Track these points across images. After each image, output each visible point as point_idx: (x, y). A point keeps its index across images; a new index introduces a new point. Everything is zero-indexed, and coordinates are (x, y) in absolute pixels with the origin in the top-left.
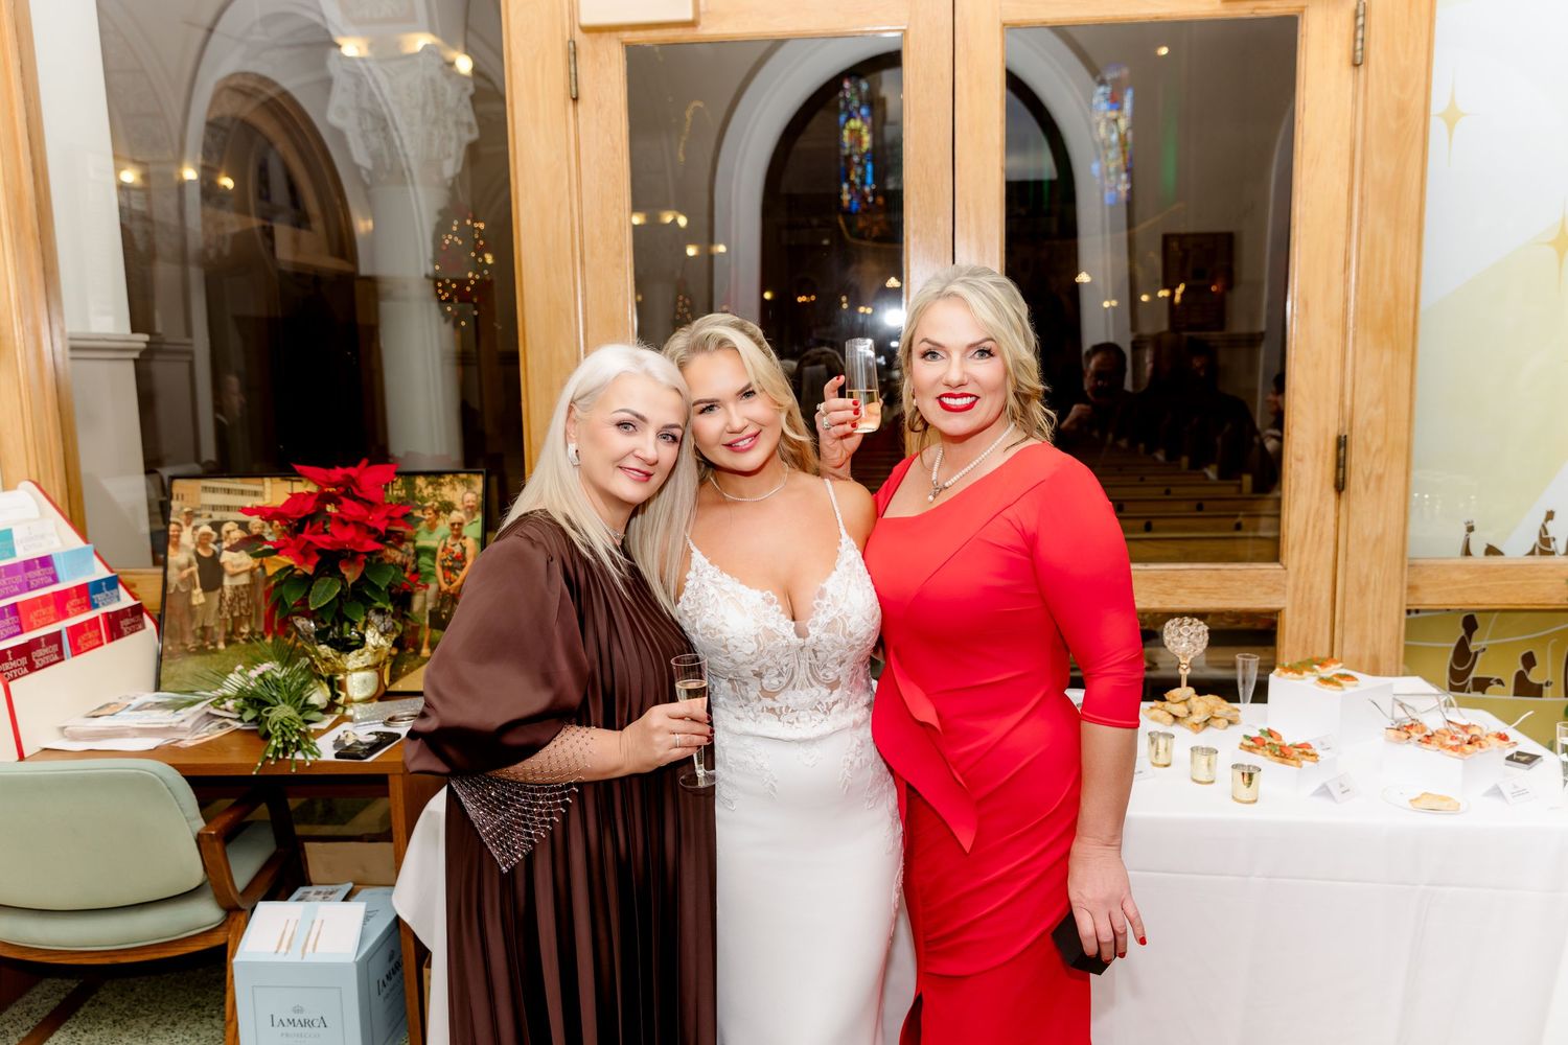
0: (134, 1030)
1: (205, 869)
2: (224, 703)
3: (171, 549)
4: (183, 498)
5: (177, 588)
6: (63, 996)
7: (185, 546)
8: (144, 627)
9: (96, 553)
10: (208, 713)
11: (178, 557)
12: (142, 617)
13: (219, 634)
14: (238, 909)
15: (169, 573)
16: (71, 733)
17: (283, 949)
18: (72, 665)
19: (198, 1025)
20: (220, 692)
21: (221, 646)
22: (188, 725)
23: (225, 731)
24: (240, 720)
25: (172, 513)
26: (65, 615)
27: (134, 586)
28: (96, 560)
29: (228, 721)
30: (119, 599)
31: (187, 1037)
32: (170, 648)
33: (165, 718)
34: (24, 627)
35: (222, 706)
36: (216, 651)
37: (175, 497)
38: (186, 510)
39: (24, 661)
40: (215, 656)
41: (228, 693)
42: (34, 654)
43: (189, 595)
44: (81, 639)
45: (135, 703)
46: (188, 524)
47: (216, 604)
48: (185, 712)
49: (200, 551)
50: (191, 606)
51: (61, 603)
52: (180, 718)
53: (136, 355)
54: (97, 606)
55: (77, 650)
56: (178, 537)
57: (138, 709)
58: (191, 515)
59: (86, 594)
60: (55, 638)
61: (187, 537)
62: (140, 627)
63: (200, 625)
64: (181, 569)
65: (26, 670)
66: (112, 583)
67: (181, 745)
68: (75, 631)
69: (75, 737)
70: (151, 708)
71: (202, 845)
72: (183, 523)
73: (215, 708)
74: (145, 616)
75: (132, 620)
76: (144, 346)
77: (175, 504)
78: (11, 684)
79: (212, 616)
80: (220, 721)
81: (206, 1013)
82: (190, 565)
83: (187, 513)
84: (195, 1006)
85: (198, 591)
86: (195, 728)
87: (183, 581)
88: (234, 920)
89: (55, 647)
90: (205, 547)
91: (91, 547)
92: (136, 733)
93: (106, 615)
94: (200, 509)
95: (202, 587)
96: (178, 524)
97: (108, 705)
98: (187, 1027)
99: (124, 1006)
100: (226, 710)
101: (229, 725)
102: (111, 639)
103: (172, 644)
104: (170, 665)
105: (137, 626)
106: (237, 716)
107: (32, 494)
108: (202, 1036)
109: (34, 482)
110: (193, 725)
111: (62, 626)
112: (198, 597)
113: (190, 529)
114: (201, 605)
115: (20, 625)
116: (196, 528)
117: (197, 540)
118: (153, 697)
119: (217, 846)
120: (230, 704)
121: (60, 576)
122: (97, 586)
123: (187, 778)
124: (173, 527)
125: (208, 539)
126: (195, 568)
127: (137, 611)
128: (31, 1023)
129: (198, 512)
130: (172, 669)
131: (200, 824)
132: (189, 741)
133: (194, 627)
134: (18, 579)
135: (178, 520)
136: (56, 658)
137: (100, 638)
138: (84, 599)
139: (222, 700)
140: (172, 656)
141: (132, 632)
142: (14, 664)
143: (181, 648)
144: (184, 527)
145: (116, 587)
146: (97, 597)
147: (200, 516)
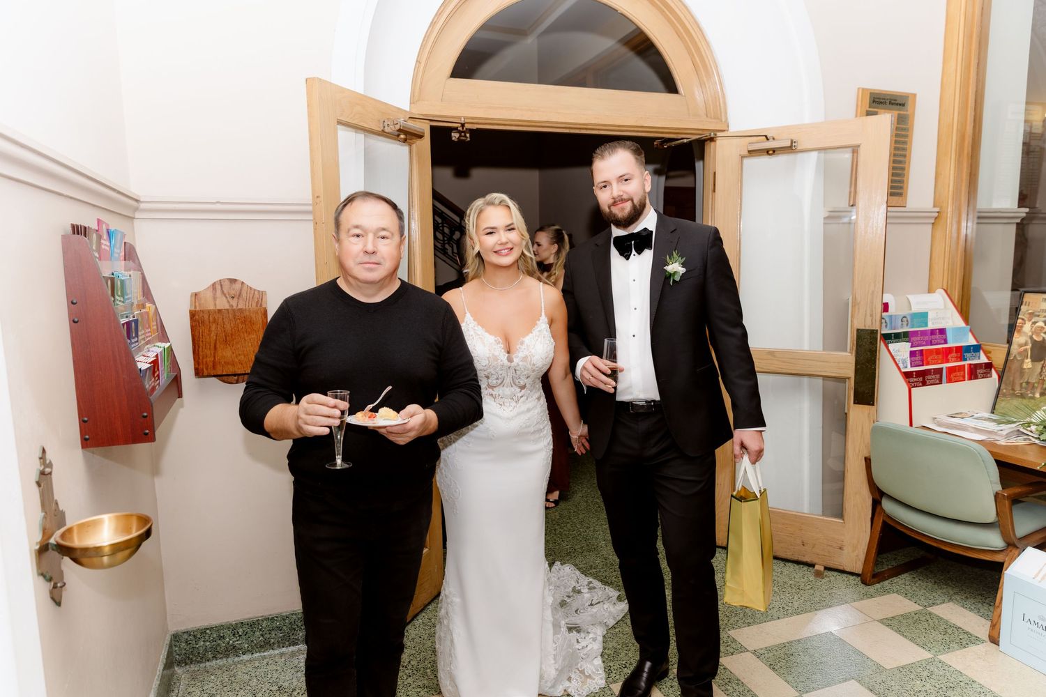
0: (944, 591)
1: (997, 514)
2: (1030, 427)
3: (1016, 334)
4: (1029, 305)
5: (1015, 356)
6: (912, 559)
7: (1025, 333)
8: (991, 377)
9: (971, 331)
10: (1018, 430)
11: (1018, 339)
12: (991, 369)
13: (1037, 388)
14: (1015, 546)
15: (1012, 347)
16: (938, 422)
17: (1039, 578)
18: (945, 386)
19: (980, 605)
20: (1028, 419)
21: (1037, 395)
22: (1004, 433)
23: (1027, 442)
24: (1039, 439)
25: (1021, 313)
26: (947, 361)
27: (990, 353)
28: (970, 335)
29: (1030, 437)
30: (979, 359)
31: (973, 608)
32: (1004, 391)
33: (992, 426)
34: (925, 363)
35: (1029, 429)
36: (1033, 398)
37: (1024, 303)
38: (1030, 311)
39: (921, 379)
40: (1033, 401)
41: (1034, 421)
42: (927, 377)
43: (1022, 362)
44: (954, 375)
45: (976, 416)
46: (1030, 320)
47: (1039, 370)
48: (1003, 426)
49: (1034, 336)
50: (1022, 369)
51: (946, 354)
52: (1001, 428)
53: (1019, 221)
54: (966, 360)
55: (949, 381)
56: (1022, 327)
57: (977, 419)
58: (1032, 315)
59: (961, 352)
60: (939, 371)
61: (1027, 328)
62: (989, 375)
63: (1026, 381)
64: (1021, 346)
65: (921, 384)
66: (977, 348)
67: (997, 442)
68: (950, 370)
69: (940, 425)
70: (985, 420)
71: (998, 501)
72: (1026, 319)
73: (1024, 428)
74: (993, 369)
75: (985, 371)
76: (1024, 215)
77: (1023, 308)
78: (913, 390)
79: (1035, 377)
80: (1026, 437)
81: (987, 601)
82: (1026, 344)
83: (1030, 314)
84: (982, 595)
85: (1029, 360)
86: (1008, 436)
87: (1020, 353)
88: (1011, 551)
89: (938, 376)
90: (1038, 335)
91: (969, 327)
92: (972, 430)
93: (970, 365)
94: (1039, 312)
95: (1031, 358)
96: (1023, 319)
97: (961, 413)
98: (974, 603)
99: (942, 577)
100: (1031, 432)
101: (1030, 440)
102: (970, 379)
103: (1006, 389)
104: (1003, 400)
105: (986, 375)
106: (1037, 436)
107: (943, 297)
108: (982, 611)
109: (945, 290)
110: (1007, 434)
111: (944, 366)
112: (1028, 364)
113: (1031, 323)
114: (1028, 369)
115: (922, 361)
116: (1035, 323)
117: (1033, 330)
118: (987, 415)
119: (1007, 503)
120: (1033, 428)
121: (948, 341)
122: (968, 349)
123: (996, 460)
124: (1019, 321)
125: (1041, 330)
126: (1029, 347)
127: (989, 366)
128: (894, 564)
129: (1037, 314)
130: (1003, 403)
131: (999, 488)
132: (1003, 442)
133: (1022, 381)
134: (927, 338)
135: (1023, 317)
136: (938, 382)
137: (964, 377)
138: (959, 354)
139: (1029, 424)
140: (1004, 395)
141: (982, 378)
142: (915, 380)
143: (1011, 392)
144: (1027, 322)
145: (979, 352)
146: (967, 355)
147: (1038, 316)
